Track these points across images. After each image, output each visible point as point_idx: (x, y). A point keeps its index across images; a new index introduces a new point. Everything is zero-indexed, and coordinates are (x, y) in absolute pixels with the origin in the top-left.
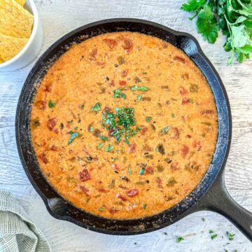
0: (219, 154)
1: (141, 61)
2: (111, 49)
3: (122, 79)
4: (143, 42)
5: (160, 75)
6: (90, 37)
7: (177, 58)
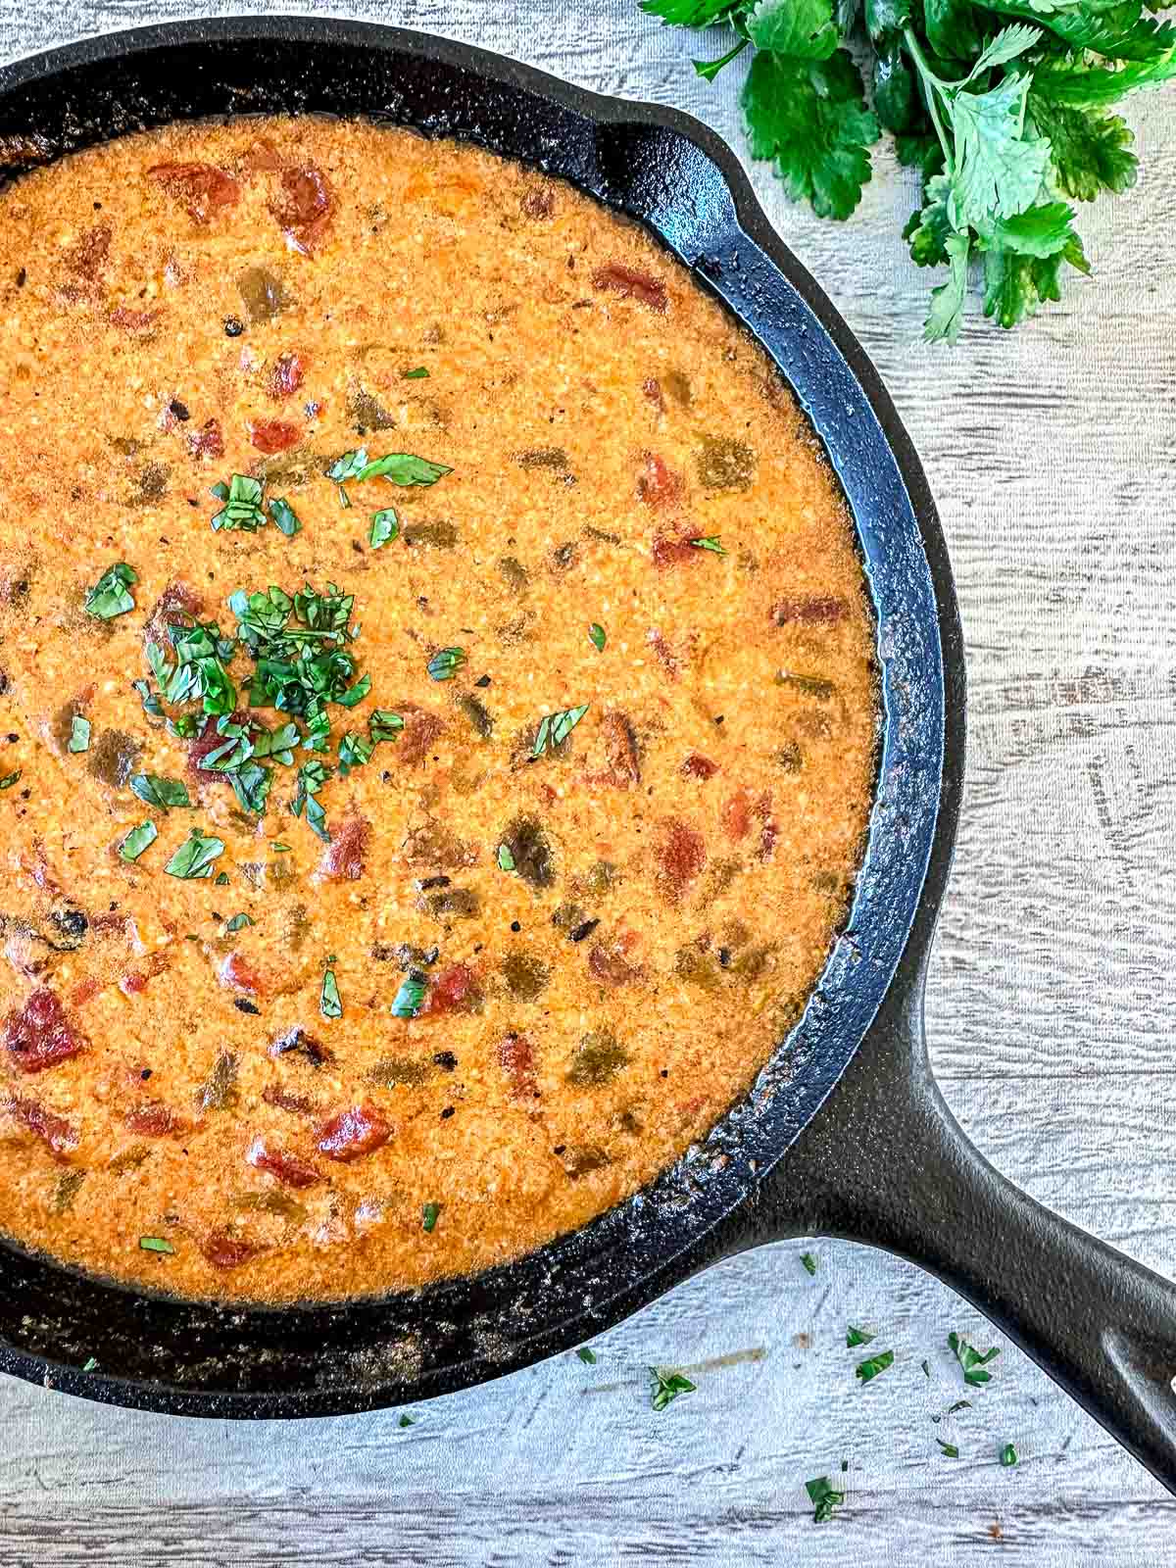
0: (885, 872)
1: (387, 296)
2: (200, 228)
3: (269, 412)
4: (402, 179)
5: (511, 380)
6: (58, 153)
7: (615, 277)
